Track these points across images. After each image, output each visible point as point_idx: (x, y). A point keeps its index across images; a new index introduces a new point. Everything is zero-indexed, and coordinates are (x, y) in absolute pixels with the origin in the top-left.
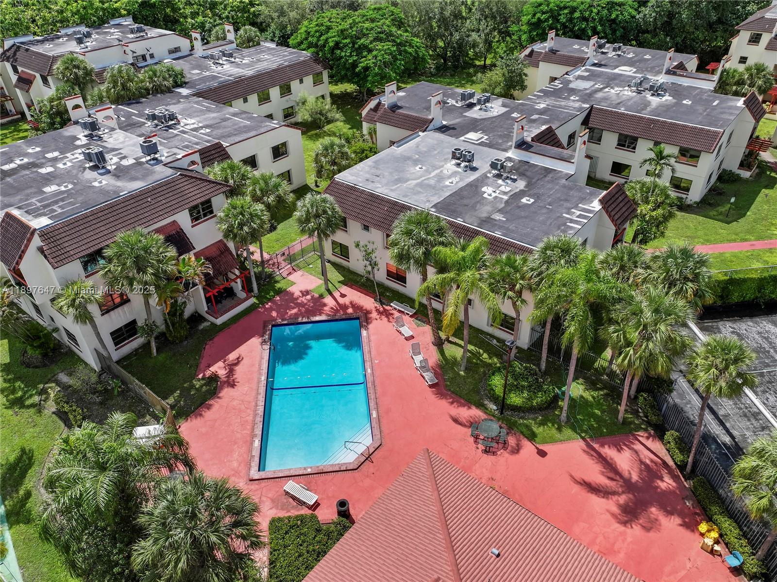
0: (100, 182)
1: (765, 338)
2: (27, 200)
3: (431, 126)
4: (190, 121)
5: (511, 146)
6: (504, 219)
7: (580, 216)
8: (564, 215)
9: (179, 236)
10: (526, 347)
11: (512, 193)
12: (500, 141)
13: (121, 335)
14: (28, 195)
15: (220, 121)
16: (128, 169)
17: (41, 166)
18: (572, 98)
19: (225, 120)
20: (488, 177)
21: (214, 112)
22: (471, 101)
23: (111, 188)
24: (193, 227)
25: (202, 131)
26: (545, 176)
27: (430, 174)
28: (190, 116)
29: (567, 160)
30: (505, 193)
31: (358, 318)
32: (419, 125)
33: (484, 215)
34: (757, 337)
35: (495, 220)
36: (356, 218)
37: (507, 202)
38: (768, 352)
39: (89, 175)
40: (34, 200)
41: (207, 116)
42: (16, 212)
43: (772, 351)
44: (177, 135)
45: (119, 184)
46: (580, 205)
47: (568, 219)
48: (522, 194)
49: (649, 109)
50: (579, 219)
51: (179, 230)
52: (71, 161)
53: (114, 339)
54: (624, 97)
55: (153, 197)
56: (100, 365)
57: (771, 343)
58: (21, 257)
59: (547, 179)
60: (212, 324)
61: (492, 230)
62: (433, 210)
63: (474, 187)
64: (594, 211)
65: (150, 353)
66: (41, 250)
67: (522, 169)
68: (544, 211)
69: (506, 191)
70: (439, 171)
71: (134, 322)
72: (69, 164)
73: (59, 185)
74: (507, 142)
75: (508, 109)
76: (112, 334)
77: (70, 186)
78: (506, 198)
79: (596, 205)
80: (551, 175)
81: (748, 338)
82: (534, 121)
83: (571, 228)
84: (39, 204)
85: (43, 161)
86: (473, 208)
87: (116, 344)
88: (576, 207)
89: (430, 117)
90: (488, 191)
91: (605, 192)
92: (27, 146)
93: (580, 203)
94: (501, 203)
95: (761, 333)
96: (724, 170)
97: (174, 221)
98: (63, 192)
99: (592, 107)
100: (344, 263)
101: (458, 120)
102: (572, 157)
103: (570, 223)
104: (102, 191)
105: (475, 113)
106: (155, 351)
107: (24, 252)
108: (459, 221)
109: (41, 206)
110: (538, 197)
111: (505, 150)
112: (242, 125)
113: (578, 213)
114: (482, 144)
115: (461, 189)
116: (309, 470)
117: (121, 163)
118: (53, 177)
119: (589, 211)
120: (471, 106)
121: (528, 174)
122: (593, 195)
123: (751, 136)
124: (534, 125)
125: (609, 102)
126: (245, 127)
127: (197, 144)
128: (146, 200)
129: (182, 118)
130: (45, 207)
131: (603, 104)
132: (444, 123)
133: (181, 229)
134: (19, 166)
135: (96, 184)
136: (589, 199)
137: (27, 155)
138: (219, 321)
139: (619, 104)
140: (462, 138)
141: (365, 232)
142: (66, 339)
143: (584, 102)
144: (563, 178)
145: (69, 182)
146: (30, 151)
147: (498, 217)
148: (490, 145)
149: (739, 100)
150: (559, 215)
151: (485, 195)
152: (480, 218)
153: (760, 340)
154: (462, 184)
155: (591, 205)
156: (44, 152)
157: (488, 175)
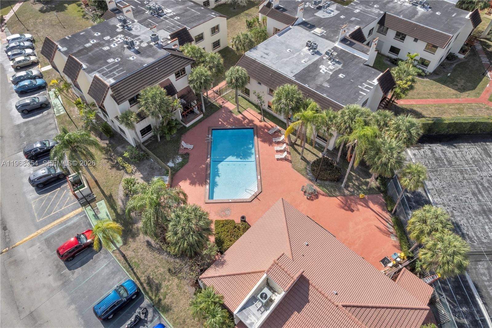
0: (133, 58)
1: (443, 153)
2: (101, 67)
3: (296, 23)
4: (169, 11)
5: (338, 39)
6: (329, 87)
7: (367, 88)
8: (359, 86)
9: (171, 86)
10: (331, 149)
11: (335, 70)
12: (332, 35)
13: (144, 132)
14: (101, 64)
15: (184, 11)
16: (145, 50)
17: (103, 45)
18: (375, 6)
19: (186, 10)
20: (323, 59)
21: (180, 5)
22: (320, 5)
23: (139, 62)
24: (176, 81)
25: (176, 18)
26: (353, 61)
27: (294, 54)
28: (168, 7)
29: (365, 52)
30: (331, 70)
31: (253, 128)
32: (291, 21)
33: (319, 83)
34: (440, 152)
35: (324, 87)
36: (255, 78)
37: (331, 76)
38: (443, 160)
39: (127, 52)
40: (104, 67)
41: (177, 7)
42: (98, 75)
43: (445, 159)
44: (163, 20)
45: (142, 59)
46: (368, 81)
47: (360, 89)
48: (339, 71)
49: (416, 17)
50: (366, 90)
51: (171, 84)
52: (116, 42)
53: (141, 133)
54: (405, 7)
55: (159, 67)
56: (135, 145)
57: (445, 155)
58: (104, 99)
59: (354, 62)
60: (184, 126)
61: (322, 93)
62: (294, 78)
63: (315, 66)
64: (374, 85)
65: (157, 140)
66: (112, 96)
67: (342, 55)
68: (349, 83)
69: (332, 69)
70: (298, 53)
71: (150, 125)
72: (116, 45)
73: (114, 59)
74: (336, 36)
75: (339, 12)
76: (141, 131)
77: (119, 60)
78: (331, 73)
79: (375, 82)
80: (356, 60)
81: (436, 152)
82: (352, 22)
83: (361, 94)
84: (107, 70)
85: (103, 42)
86: (314, 79)
87: (142, 135)
88: (365, 82)
89: (297, 17)
90: (323, 69)
91: (382, 74)
92: (94, 31)
93: (368, 80)
94: (329, 76)
95: (443, 150)
96: (451, 53)
97: (168, 79)
98: (116, 63)
99: (385, 14)
100: (247, 97)
101: (311, 18)
102: (368, 50)
103: (361, 91)
104: (134, 63)
105: (320, 14)
106: (159, 139)
107: (105, 97)
108: (306, 86)
109: (108, 71)
110: (347, 74)
111: (334, 42)
112: (196, 15)
113: (366, 85)
114: (322, 36)
115: (309, 66)
116: (230, 201)
117: (141, 45)
118: (110, 53)
119: (371, 85)
120: (319, 8)
121: (344, 58)
122: (375, 75)
123: (470, 35)
124: (352, 25)
125: (395, 10)
126: (198, 16)
127: (174, 27)
128: (155, 69)
129: (165, 8)
130: (111, 71)
131: (391, 11)
132: (304, 20)
133: (171, 83)
134: (93, 45)
135: (131, 58)
136: (372, 77)
137: (95, 38)
138: (188, 125)
139: (400, 12)
140: (312, 32)
141: (259, 85)
142: (119, 131)
143: (381, 10)
144: (362, 63)
145: (118, 57)
146: (96, 35)
147: (326, 85)
148: (327, 38)
149: (468, 14)
150: (356, 86)
151: (321, 71)
152: (317, 85)
153: (441, 154)
154: (310, 63)
155: (373, 81)
156: (103, 36)
157: (324, 58)
